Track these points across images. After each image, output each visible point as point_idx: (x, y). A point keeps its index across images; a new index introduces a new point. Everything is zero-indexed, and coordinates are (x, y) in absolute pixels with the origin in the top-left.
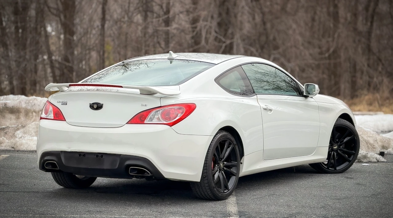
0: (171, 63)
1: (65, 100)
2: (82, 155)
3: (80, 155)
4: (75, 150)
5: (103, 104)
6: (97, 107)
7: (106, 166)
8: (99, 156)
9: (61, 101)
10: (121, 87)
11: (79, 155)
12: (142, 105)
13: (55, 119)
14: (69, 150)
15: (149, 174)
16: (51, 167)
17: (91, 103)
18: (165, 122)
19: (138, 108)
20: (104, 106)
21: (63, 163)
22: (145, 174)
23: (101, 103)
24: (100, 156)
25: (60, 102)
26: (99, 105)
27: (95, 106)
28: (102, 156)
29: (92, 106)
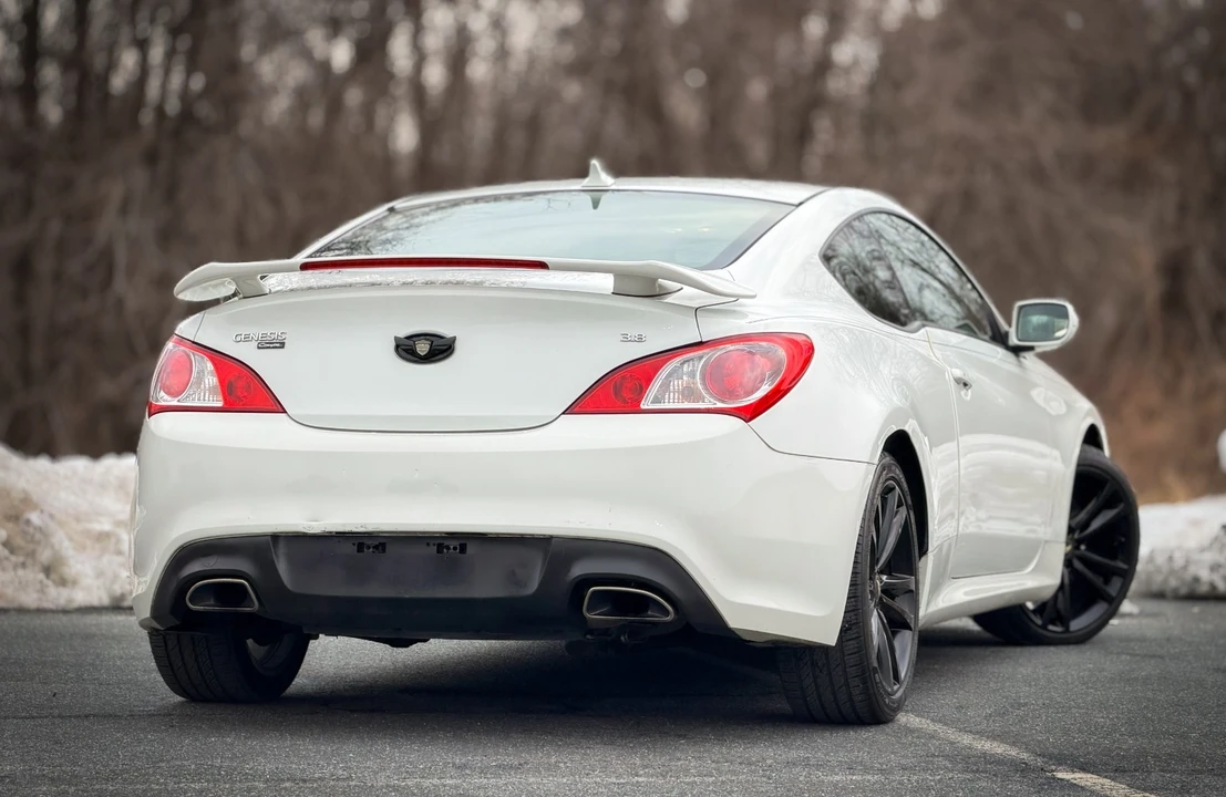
0: (596, 204)
1: (273, 330)
2: (369, 548)
3: (360, 548)
4: (344, 525)
5: (454, 338)
6: (428, 349)
7: (485, 585)
8: (448, 548)
9: (256, 331)
10: (542, 265)
11: (356, 547)
12: (626, 339)
13: (229, 407)
14: (315, 527)
15: (666, 612)
16: (212, 602)
17: (403, 333)
18: (720, 405)
19: (608, 352)
20: (458, 345)
21: (282, 583)
22: (649, 613)
23: (447, 332)
24: (455, 548)
25: (247, 338)
26: (437, 342)
27: (423, 348)
28: (463, 549)
29: (407, 349)
